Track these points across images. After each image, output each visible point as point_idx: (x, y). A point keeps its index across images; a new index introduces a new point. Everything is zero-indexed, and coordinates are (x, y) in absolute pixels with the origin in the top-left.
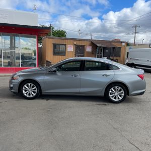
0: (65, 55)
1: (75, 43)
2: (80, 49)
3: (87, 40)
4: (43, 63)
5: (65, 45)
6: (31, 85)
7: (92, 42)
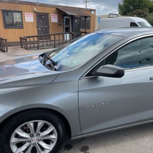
0: (22, 28)
1: (35, 10)
2: (42, 19)
3: (50, 6)
5: (21, 12)
6: (36, 125)
7: (57, 9)
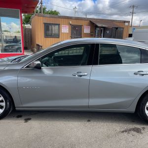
0: (59, 37)
1: (71, 22)
2: (76, 30)
4: (33, 47)
5: (59, 25)
